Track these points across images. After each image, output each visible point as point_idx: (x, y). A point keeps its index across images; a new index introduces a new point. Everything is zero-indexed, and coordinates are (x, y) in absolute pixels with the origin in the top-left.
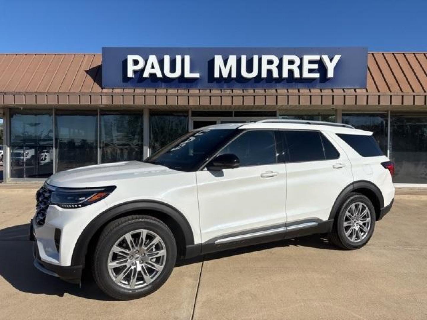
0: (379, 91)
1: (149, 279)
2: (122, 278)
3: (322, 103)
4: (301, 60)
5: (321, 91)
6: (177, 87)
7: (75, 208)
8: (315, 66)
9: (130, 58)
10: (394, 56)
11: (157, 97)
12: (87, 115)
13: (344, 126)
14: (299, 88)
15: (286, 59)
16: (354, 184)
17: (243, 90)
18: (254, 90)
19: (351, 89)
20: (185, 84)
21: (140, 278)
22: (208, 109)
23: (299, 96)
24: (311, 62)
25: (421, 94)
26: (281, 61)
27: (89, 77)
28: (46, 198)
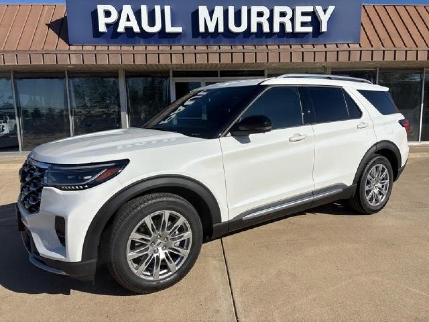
0: (372, 46)
1: (174, 266)
2: (144, 270)
3: (314, 60)
4: (294, 11)
5: (314, 47)
6: (158, 44)
7: (80, 189)
8: (308, 19)
9: (101, 9)
10: (385, 9)
11: (135, 55)
12: (51, 78)
13: (363, 81)
14: (290, 43)
15: (277, 10)
16: (377, 145)
17: (231, 46)
18: (243, 46)
19: (344, 44)
20: (167, 40)
21: (164, 266)
22: (191, 68)
23: (291, 53)
24: (304, 14)
25: (413, 49)
26: (272, 12)
27: (51, 32)
28: (36, 178)
